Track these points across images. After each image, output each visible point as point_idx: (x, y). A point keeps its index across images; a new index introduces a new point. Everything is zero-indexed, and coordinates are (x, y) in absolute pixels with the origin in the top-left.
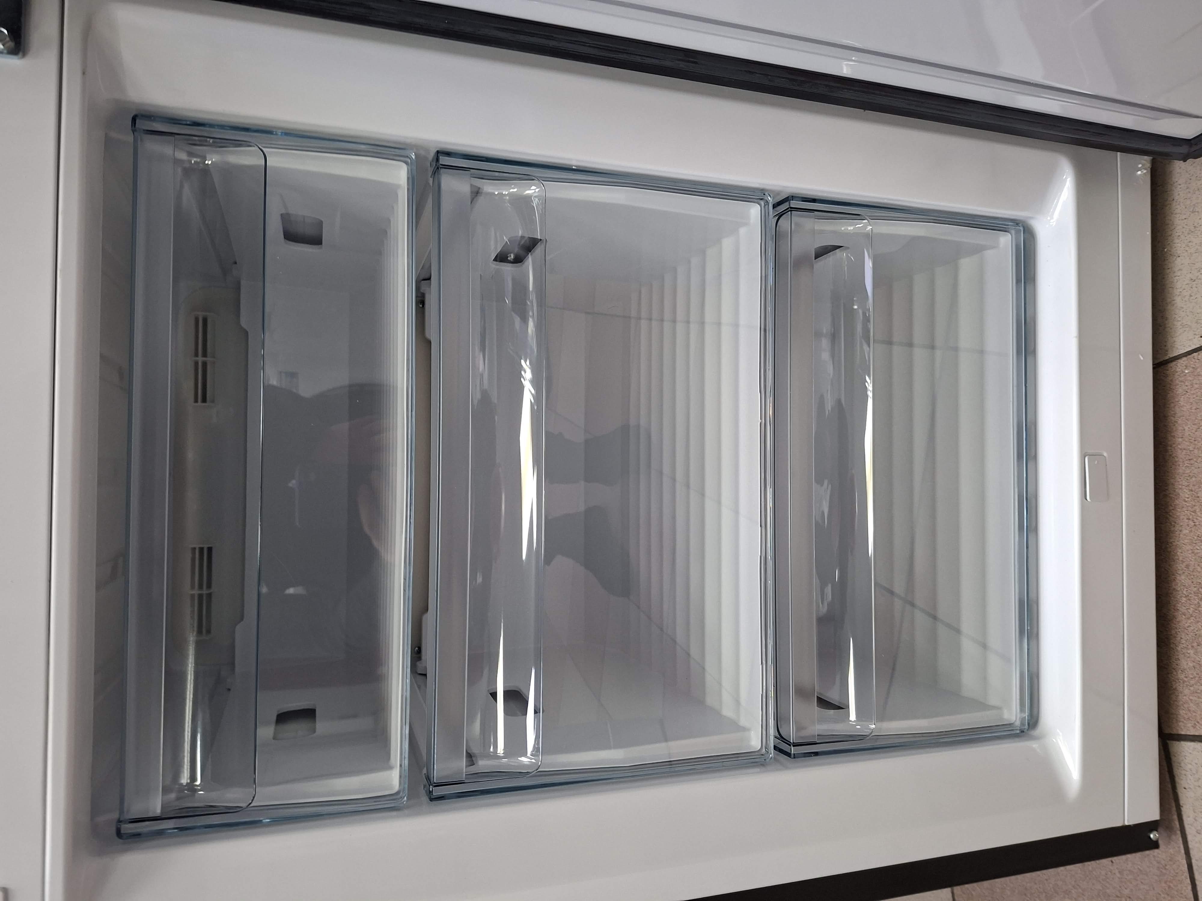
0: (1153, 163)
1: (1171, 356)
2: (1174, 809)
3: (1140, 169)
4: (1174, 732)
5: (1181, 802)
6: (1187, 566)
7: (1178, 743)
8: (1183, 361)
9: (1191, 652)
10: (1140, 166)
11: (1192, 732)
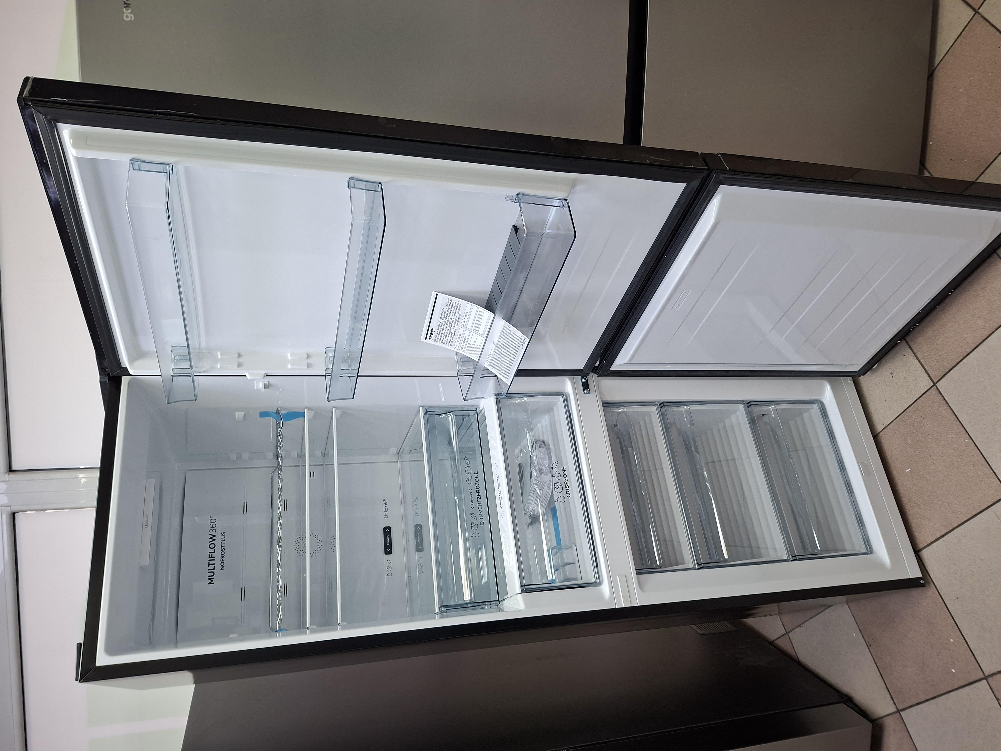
0: (853, 378)
1: (878, 432)
2: (928, 575)
3: (849, 381)
4: (919, 549)
5: (929, 571)
6: (904, 494)
7: (921, 552)
8: (881, 433)
9: (914, 521)
10: (849, 380)
11: (923, 546)
